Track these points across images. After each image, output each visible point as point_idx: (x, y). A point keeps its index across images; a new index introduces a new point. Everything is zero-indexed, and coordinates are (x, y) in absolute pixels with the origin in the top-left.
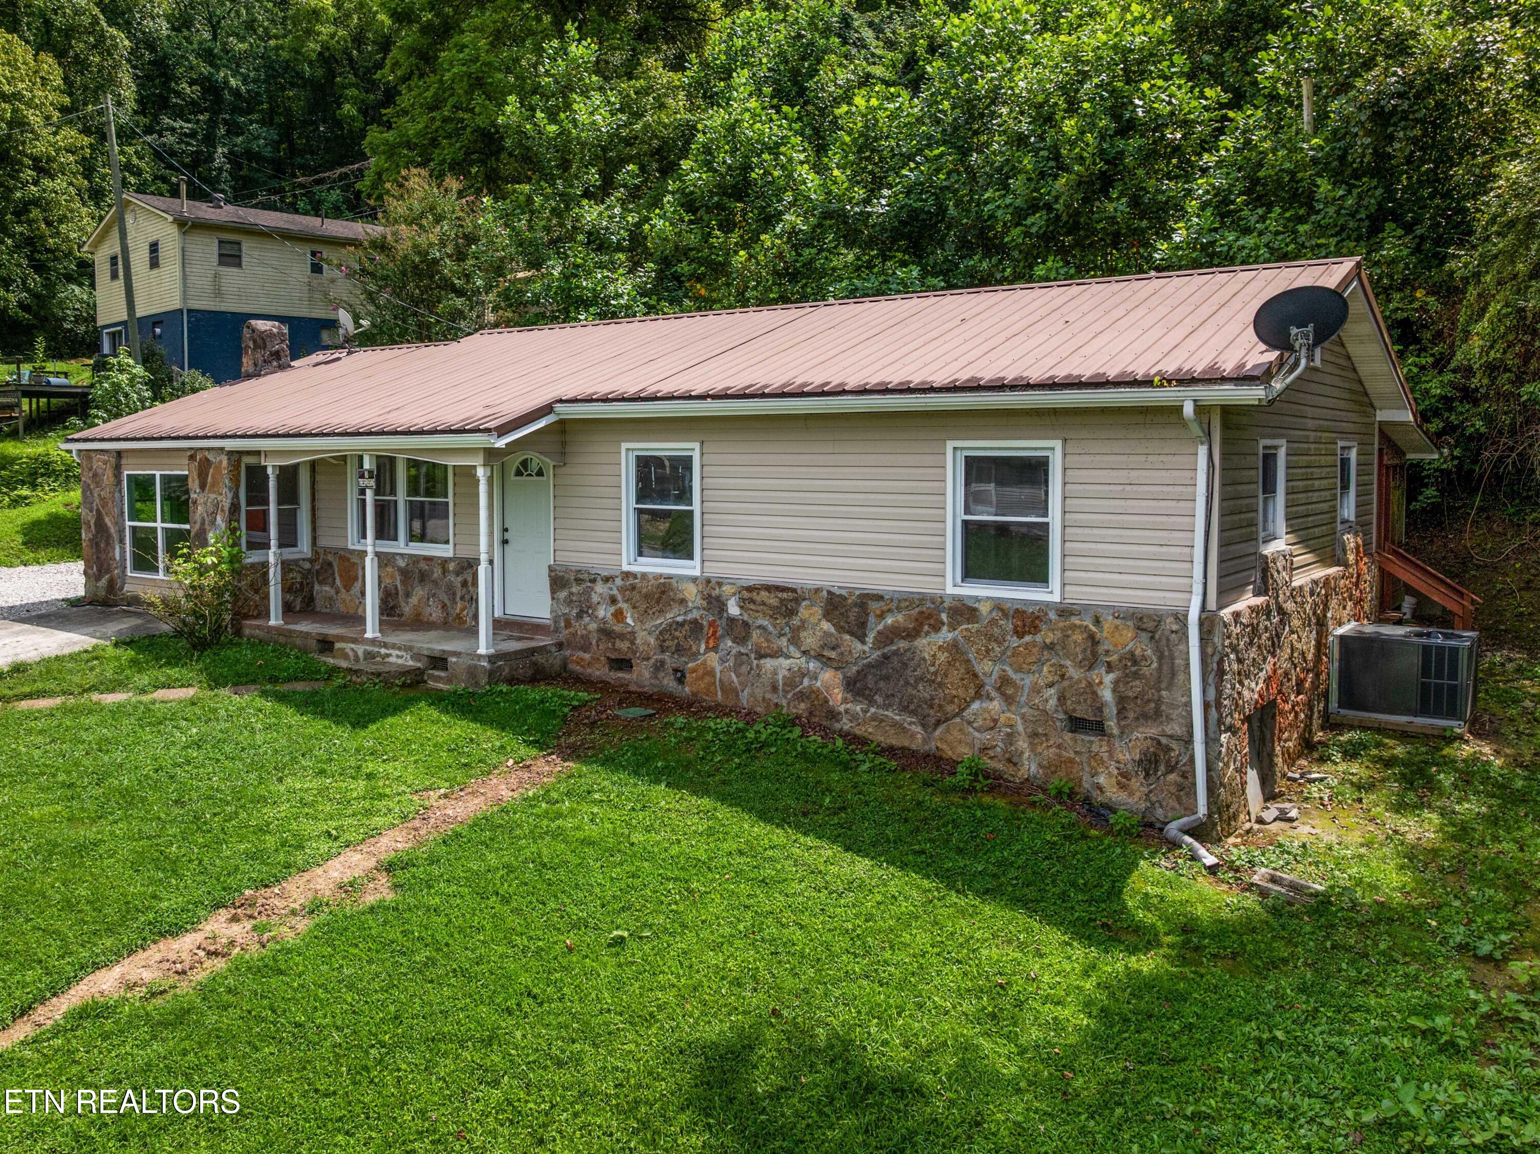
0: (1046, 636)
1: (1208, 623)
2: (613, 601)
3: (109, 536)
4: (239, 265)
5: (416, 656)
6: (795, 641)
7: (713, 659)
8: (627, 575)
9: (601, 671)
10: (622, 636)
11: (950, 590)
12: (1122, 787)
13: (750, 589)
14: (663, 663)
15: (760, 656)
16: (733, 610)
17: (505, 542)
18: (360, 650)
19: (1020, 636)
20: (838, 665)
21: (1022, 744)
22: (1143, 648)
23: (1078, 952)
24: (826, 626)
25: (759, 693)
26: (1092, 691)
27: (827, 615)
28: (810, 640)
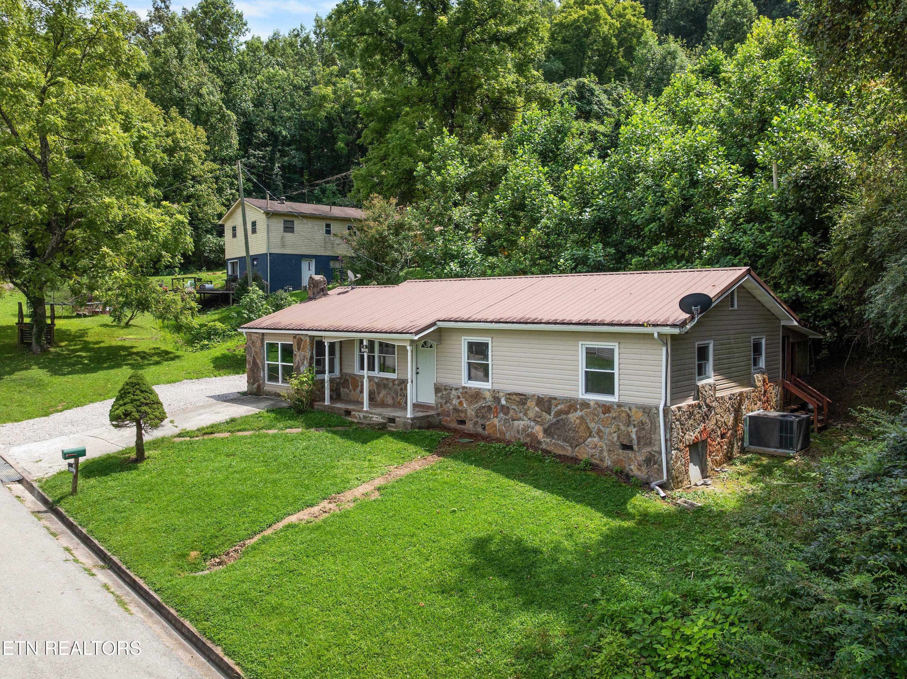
0: (613, 414)
1: (666, 411)
2: (459, 397)
3: (258, 367)
4: (293, 232)
5: (383, 418)
6: (526, 414)
7: (496, 421)
8: (464, 388)
9: (454, 425)
10: (462, 411)
11: (581, 396)
12: (639, 470)
13: (509, 394)
14: (477, 422)
15: (514, 420)
16: (503, 402)
17: (417, 373)
18: (361, 415)
19: (604, 413)
20: (541, 424)
21: (605, 454)
22: (646, 419)
23: (605, 520)
24: (537, 409)
25: (513, 435)
26: (628, 434)
27: (537, 405)
28: (531, 414)
